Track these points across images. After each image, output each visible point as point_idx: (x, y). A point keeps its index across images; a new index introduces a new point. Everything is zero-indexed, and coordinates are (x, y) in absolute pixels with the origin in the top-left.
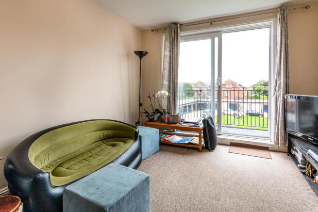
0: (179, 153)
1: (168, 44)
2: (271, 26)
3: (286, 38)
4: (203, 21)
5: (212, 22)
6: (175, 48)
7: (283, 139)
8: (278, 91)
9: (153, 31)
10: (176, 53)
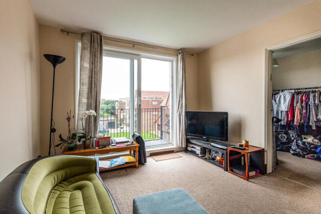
0: (121, 176)
1: (87, 54)
2: (173, 61)
3: (185, 73)
4: (125, 40)
5: (134, 44)
6: (97, 62)
7: (185, 142)
8: (181, 109)
9: (63, 31)
10: (98, 67)
